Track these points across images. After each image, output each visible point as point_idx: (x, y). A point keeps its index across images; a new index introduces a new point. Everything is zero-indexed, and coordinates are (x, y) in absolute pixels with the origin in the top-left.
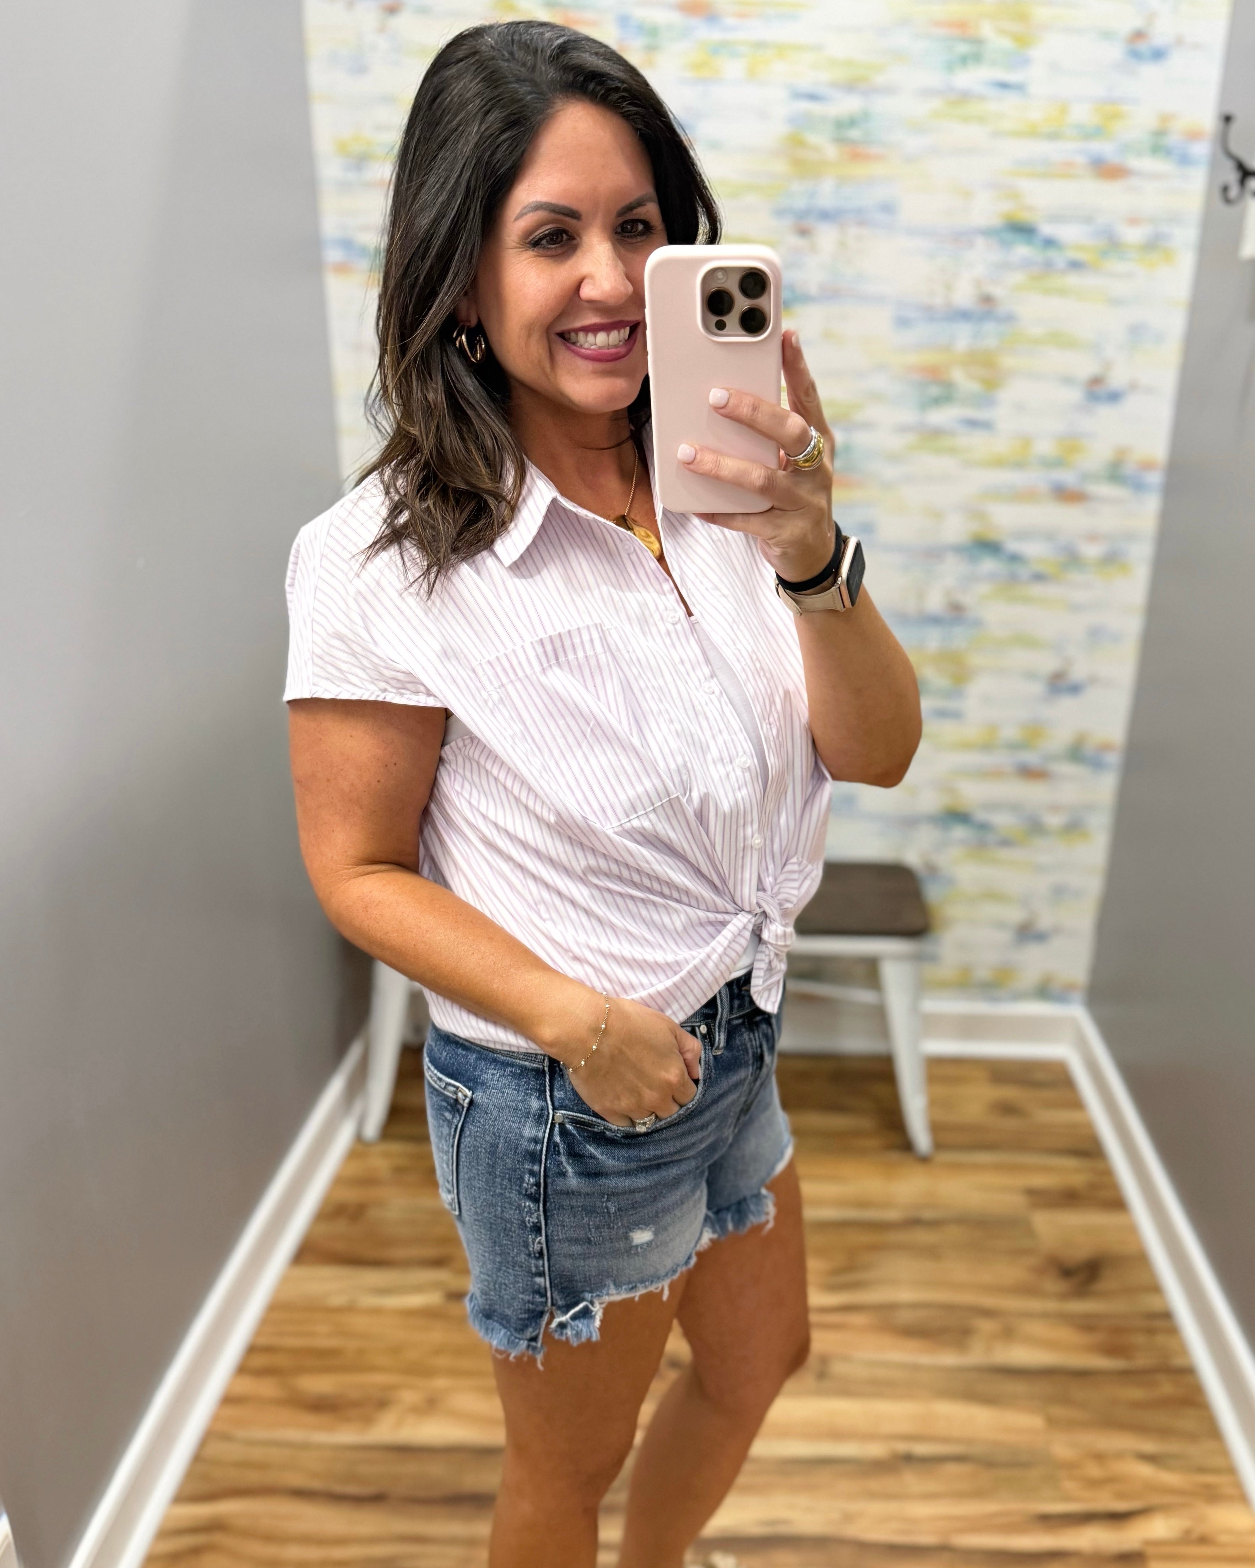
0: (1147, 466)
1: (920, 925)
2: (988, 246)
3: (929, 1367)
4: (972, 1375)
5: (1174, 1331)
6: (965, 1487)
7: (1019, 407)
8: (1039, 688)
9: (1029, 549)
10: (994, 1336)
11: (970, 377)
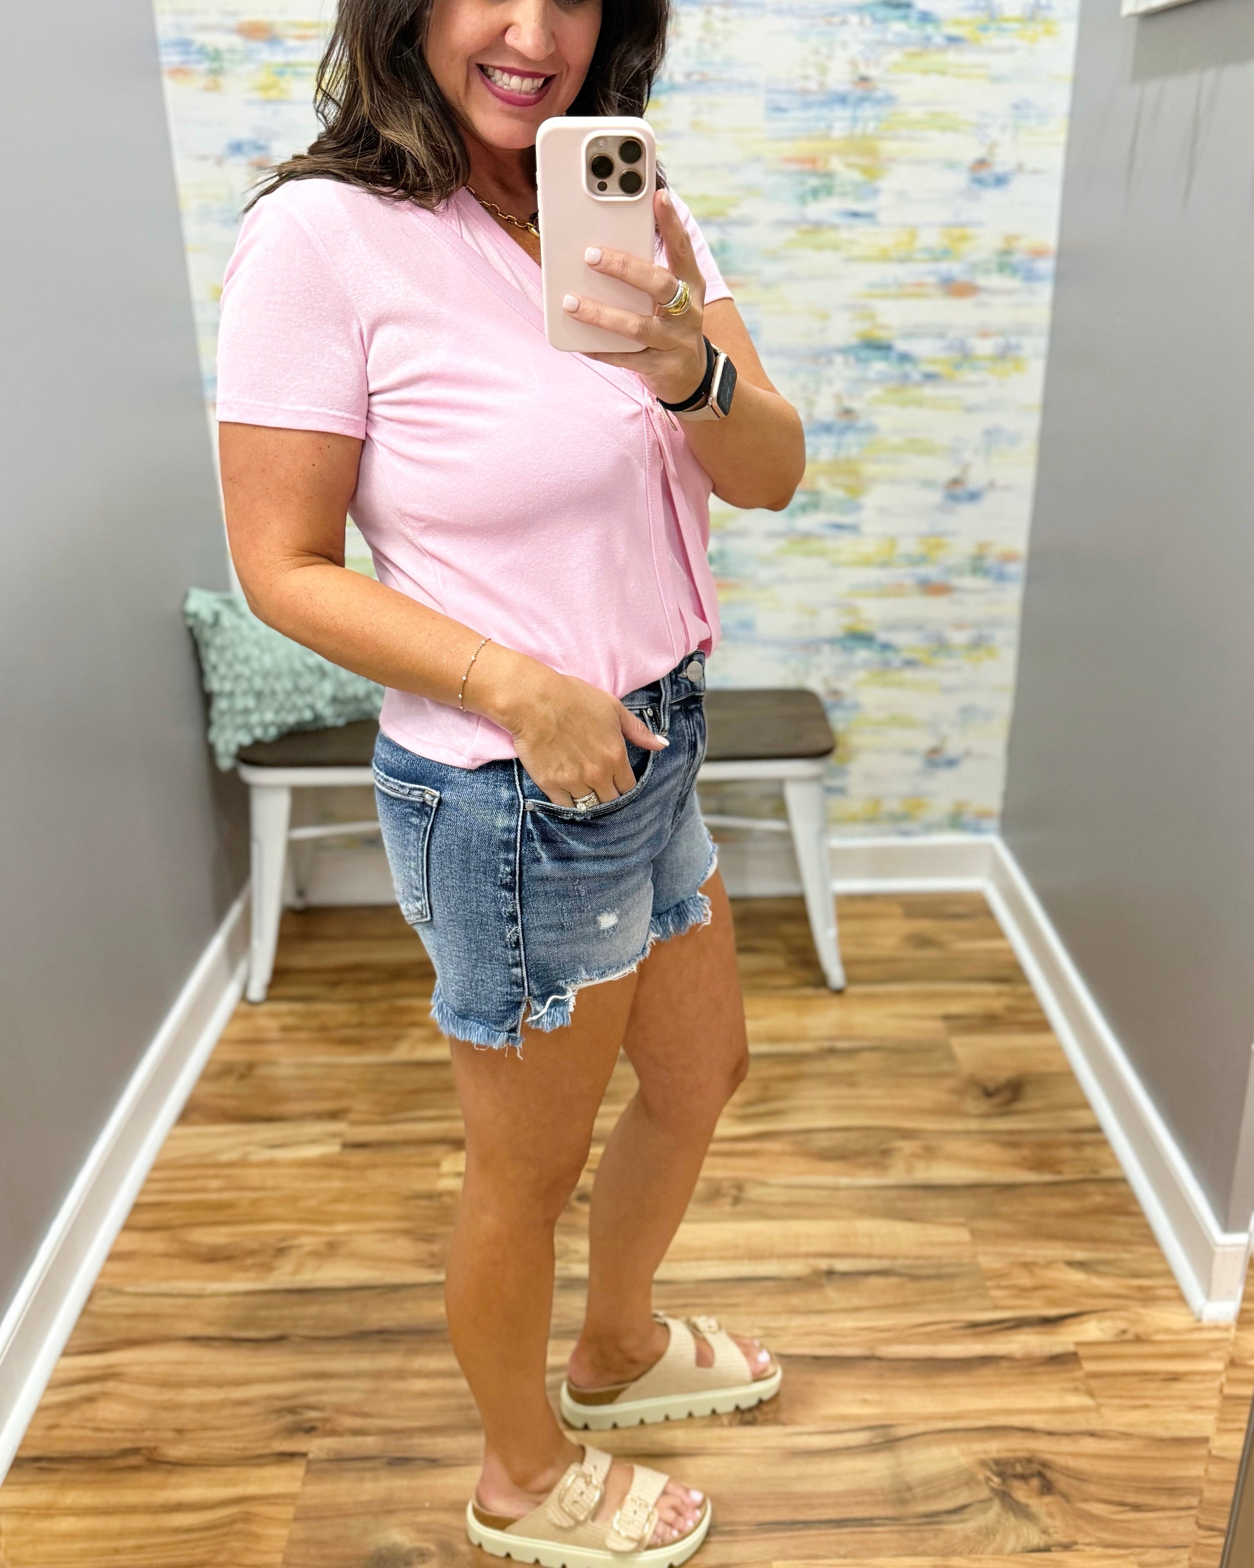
0: (1038, 253)
1: (824, 745)
2: (861, 23)
3: (849, 1188)
4: (894, 1193)
5: (1105, 1143)
6: (890, 1300)
7: (902, 196)
8: (936, 497)
9: (921, 348)
10: (914, 1155)
11: (850, 165)
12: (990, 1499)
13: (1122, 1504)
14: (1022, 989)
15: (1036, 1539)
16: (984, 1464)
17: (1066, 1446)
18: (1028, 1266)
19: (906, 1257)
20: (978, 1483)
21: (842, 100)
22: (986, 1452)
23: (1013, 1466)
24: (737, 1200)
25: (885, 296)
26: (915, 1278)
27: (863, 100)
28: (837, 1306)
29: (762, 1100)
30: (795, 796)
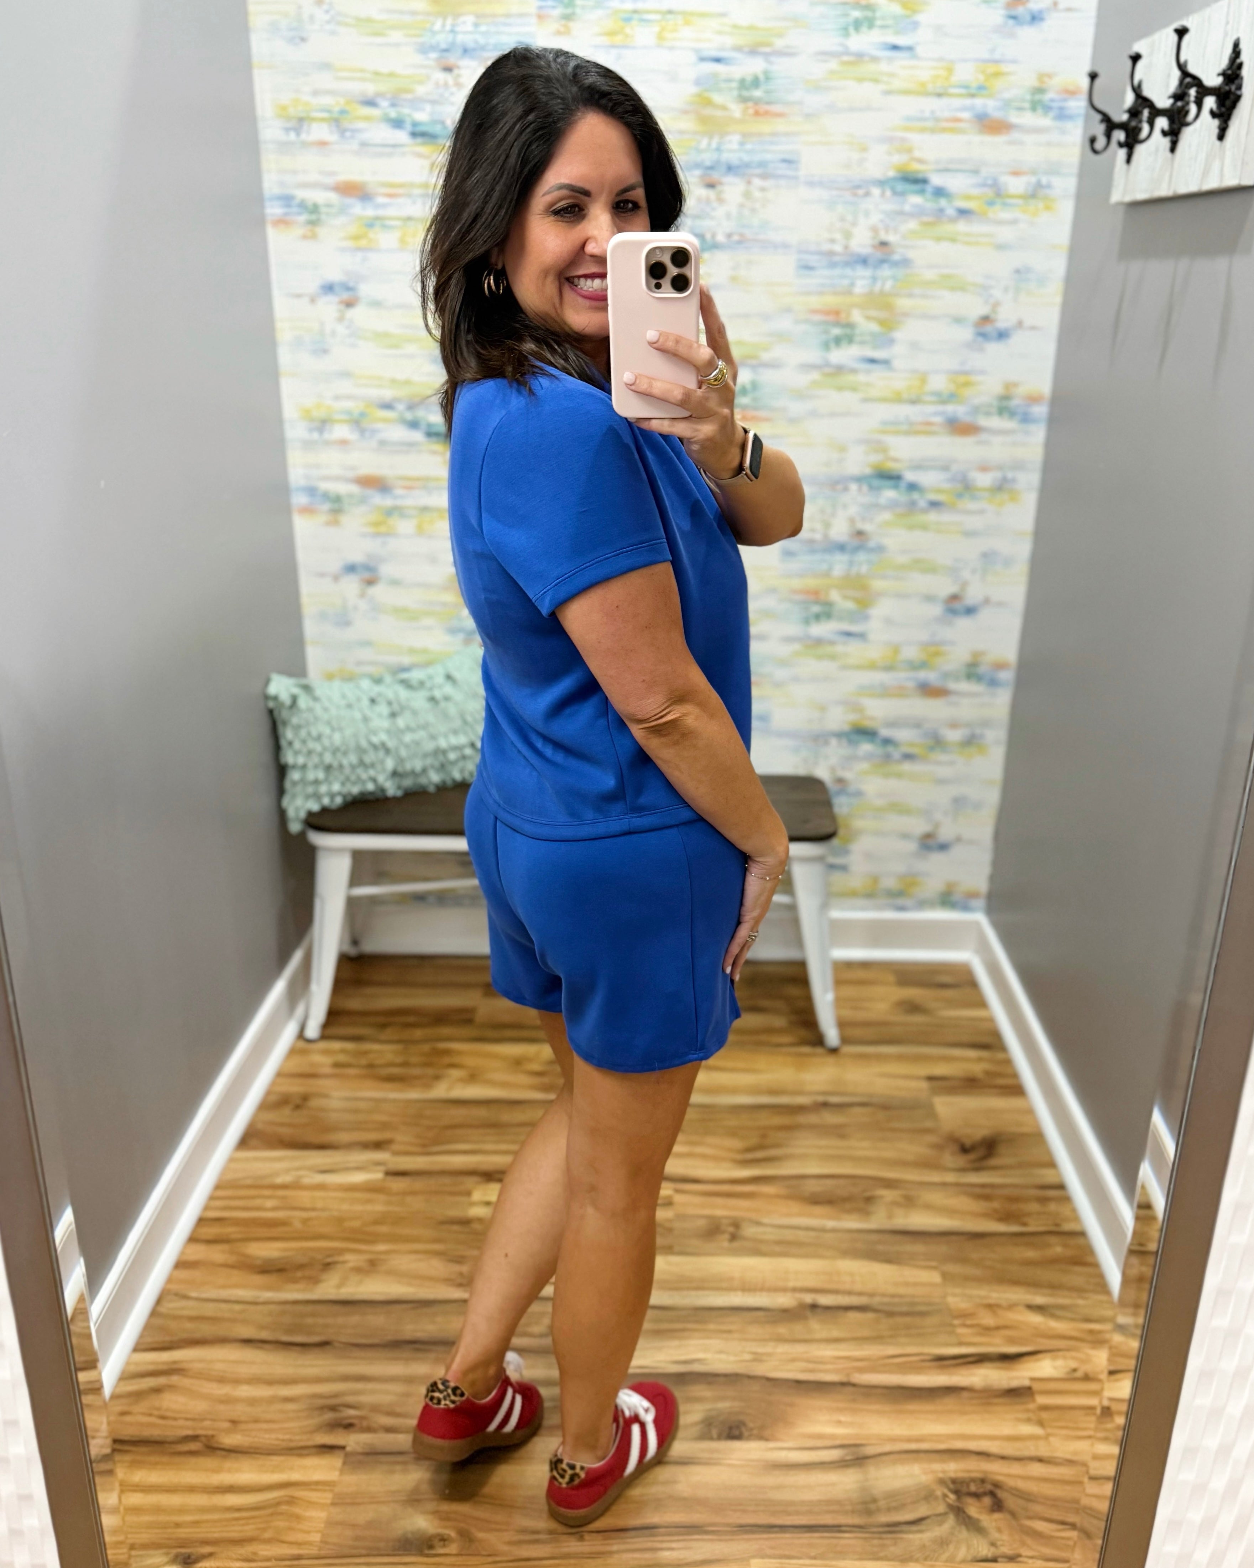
0: (1034, 399)
1: (829, 830)
2: (883, 194)
3: (834, 1230)
4: (874, 1237)
5: (1067, 1199)
6: (866, 1333)
7: (915, 346)
8: (937, 610)
9: (926, 479)
10: (895, 1204)
11: (868, 318)
12: (945, 1514)
13: (1063, 1523)
14: (1000, 1056)
15: (985, 1550)
16: (942, 1482)
17: (1016, 1469)
18: (992, 1307)
19: (883, 1295)
20: (936, 1498)
21: (864, 261)
22: (944, 1472)
23: (968, 1485)
24: (733, 1237)
25: (897, 433)
26: (890, 1314)
27: (883, 261)
28: (818, 1336)
29: (761, 1147)
30: (801, 874)
